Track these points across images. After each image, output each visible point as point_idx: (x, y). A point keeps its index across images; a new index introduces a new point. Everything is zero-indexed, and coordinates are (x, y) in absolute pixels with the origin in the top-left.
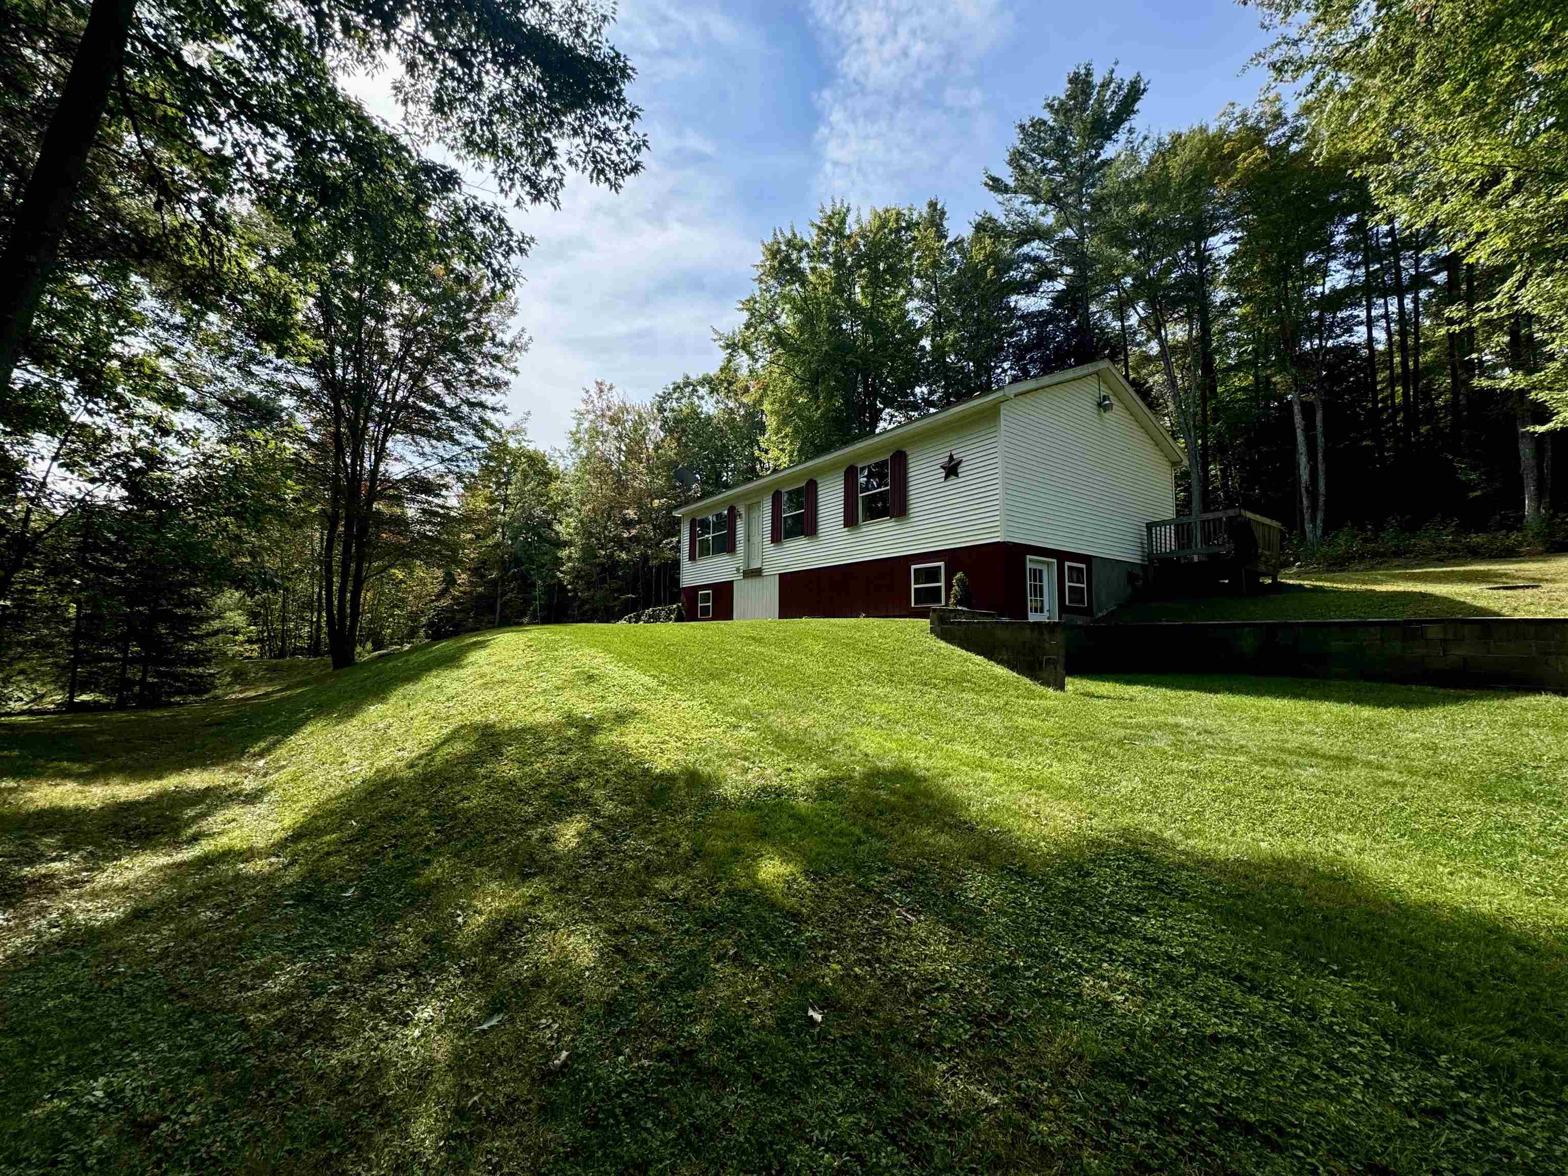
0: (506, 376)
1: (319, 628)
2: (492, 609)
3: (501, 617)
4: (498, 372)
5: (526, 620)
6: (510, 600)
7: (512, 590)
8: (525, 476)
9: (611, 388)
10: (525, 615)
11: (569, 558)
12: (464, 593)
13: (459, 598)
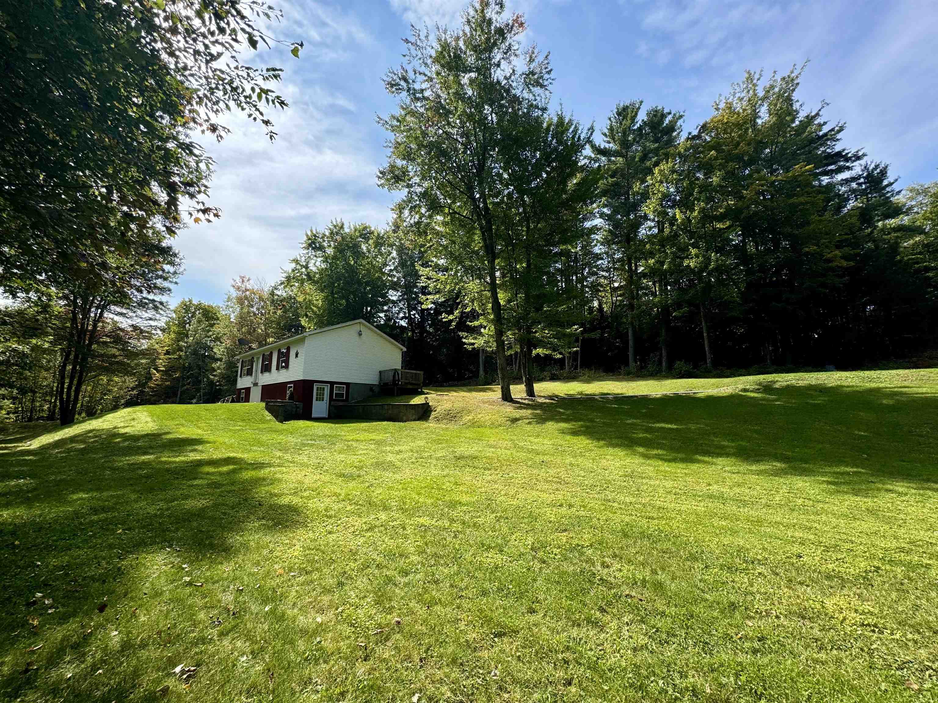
0: (171, 286)
1: (55, 406)
2: (175, 395)
3: (180, 399)
4: (166, 284)
5: (194, 401)
6: (187, 389)
7: (189, 384)
8: (199, 322)
9: (249, 280)
10: (195, 398)
11: (219, 368)
12: (157, 385)
13: (153, 388)
